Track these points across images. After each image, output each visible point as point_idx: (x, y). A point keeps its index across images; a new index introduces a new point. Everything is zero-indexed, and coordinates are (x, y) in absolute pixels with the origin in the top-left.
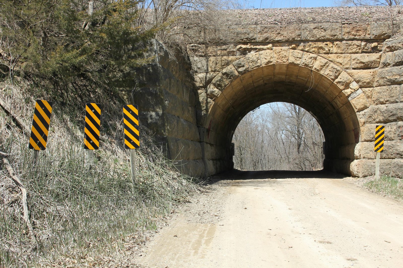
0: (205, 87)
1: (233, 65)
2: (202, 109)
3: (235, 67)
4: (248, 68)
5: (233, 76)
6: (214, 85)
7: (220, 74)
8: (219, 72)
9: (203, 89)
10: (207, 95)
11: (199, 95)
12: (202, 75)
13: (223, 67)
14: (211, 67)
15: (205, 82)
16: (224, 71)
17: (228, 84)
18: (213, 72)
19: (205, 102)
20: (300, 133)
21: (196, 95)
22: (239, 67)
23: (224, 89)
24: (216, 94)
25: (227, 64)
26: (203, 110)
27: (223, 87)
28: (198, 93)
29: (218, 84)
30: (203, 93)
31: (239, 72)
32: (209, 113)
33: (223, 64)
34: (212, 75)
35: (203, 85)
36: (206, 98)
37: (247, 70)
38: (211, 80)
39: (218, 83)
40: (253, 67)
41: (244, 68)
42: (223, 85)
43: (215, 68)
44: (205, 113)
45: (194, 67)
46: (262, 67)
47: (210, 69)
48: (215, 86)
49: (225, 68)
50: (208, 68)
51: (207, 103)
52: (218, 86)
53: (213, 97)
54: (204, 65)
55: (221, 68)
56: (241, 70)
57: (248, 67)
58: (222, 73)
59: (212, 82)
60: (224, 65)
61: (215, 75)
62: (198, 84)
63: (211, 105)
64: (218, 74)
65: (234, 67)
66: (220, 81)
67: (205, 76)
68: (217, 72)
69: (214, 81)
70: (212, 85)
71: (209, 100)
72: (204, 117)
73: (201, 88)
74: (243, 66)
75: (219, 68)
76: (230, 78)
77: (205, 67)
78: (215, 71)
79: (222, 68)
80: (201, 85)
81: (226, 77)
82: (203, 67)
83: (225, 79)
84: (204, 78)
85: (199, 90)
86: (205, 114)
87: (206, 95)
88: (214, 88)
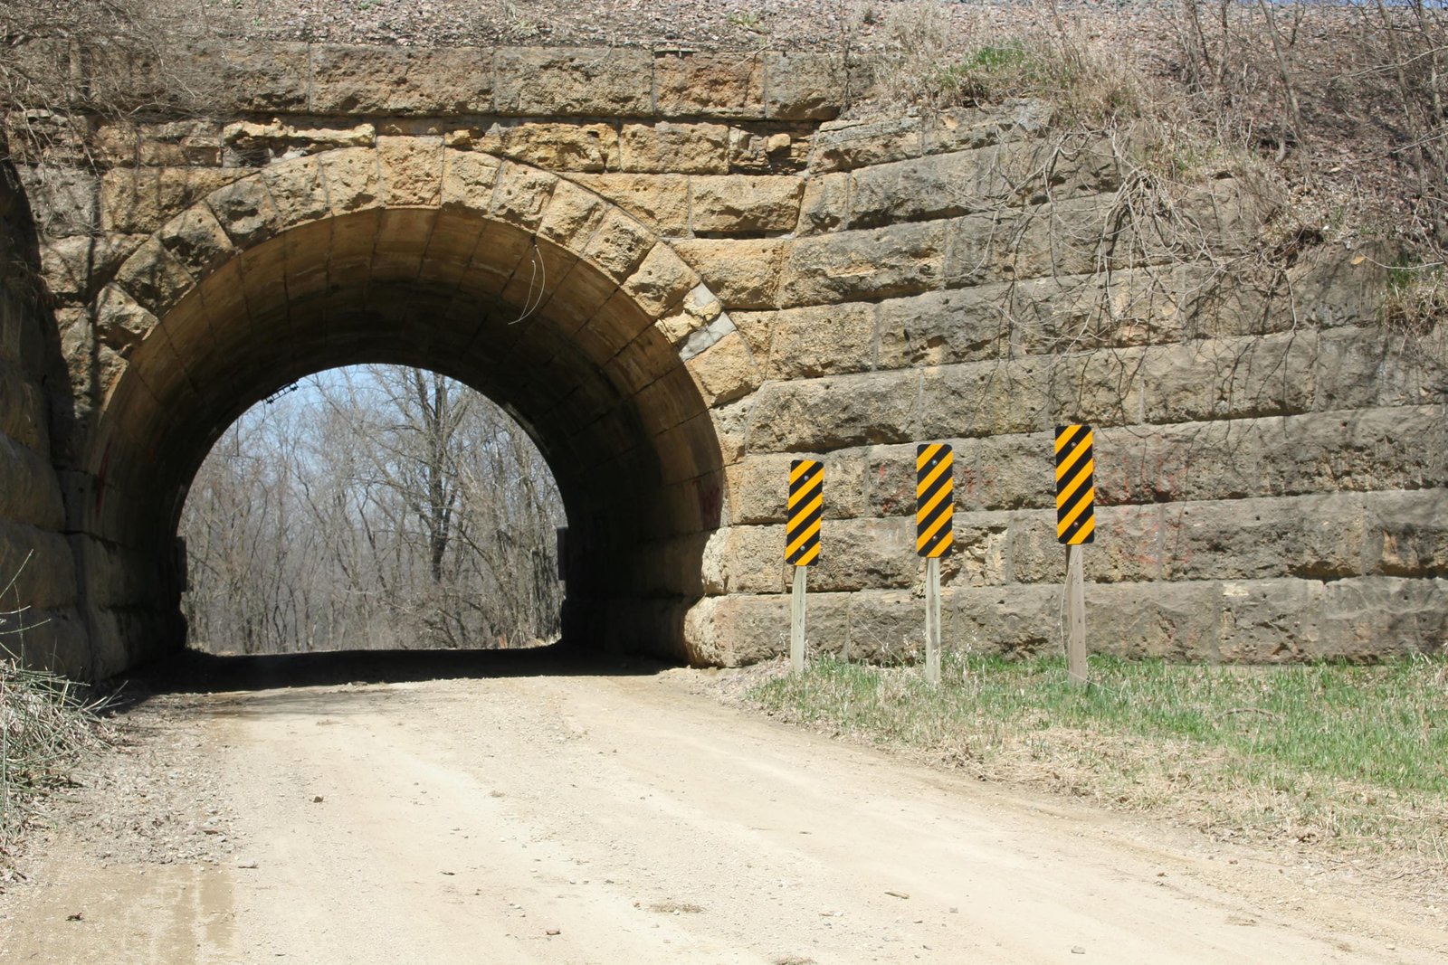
0: (87, 296)
1: (210, 206)
2: (73, 391)
3: (219, 213)
4: (274, 220)
5: (211, 252)
6: (129, 288)
7: (154, 244)
8: (150, 233)
9: (80, 304)
10: (98, 330)
11: (62, 333)
12: (72, 246)
13: (167, 215)
14: (113, 213)
15: (85, 275)
16: (171, 230)
17: (187, 286)
18: (122, 236)
19: (88, 360)
20: (442, 497)
21: (51, 333)
22: (235, 216)
23: (169, 306)
24: (137, 328)
25: (182, 203)
26: (78, 397)
27: (164, 298)
28: (54, 322)
29: (144, 285)
30: (76, 325)
31: (233, 237)
32: (105, 407)
33: (165, 201)
34: (119, 246)
35: (80, 288)
36: (90, 343)
37: (269, 230)
38: (113, 265)
39: (146, 281)
40: (293, 216)
41: (256, 222)
42: (166, 291)
43: (130, 216)
44: (88, 408)
45: (41, 212)
46: (333, 218)
47: (107, 223)
48: (131, 293)
49: (173, 217)
50: (97, 217)
51: (97, 366)
52: (142, 292)
53: (121, 340)
54: (81, 205)
55: (158, 219)
56: (240, 226)
57: (271, 215)
58: (162, 241)
59: (116, 277)
60: (169, 207)
61: (129, 245)
62: (55, 285)
63: (114, 375)
64: (144, 242)
65: (214, 212)
66: (152, 272)
67: (86, 249)
68: (141, 236)
69: (124, 273)
70: (117, 287)
71: (106, 351)
72: (84, 426)
73: (67, 303)
74: (253, 213)
75: (147, 219)
76: (196, 263)
77: (85, 212)
78: (129, 231)
79: (163, 220)
80: (70, 288)
81: (179, 257)
82: (76, 212)
83: (173, 263)
84: (84, 258)
85: (60, 308)
86: (86, 415)
87: (90, 333)
88: (127, 301)
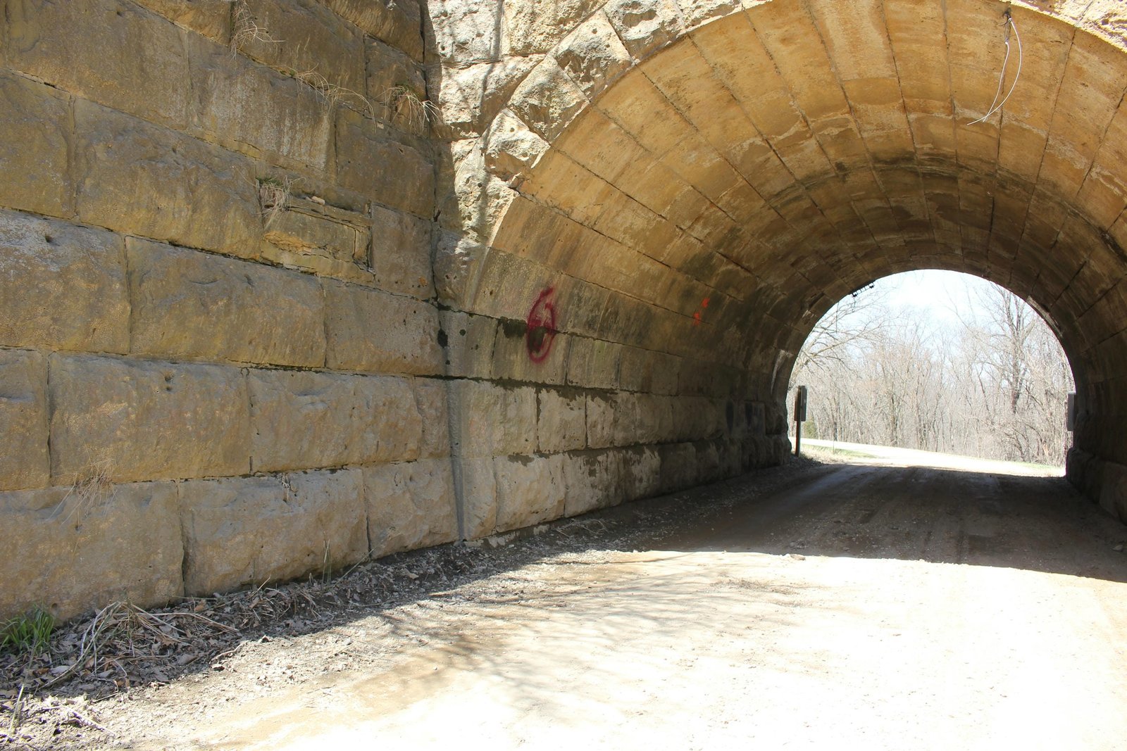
0: (480, 125)
1: (607, 14)
2: (462, 226)
3: (615, 21)
4: (674, 21)
5: (603, 64)
6: (519, 110)
7: (549, 63)
8: (545, 52)
9: (475, 134)
10: (489, 160)
11: (457, 165)
12: (470, 76)
13: (562, 31)
14: (510, 35)
15: (478, 104)
16: (564, 45)
17: (579, 104)
18: (519, 58)
19: (477, 192)
20: (1018, 371)
21: (442, 166)
22: (630, 21)
23: (559, 128)
24: (525, 155)
25: (578, 15)
26: (466, 233)
27: (553, 120)
28: (450, 156)
29: (533, 107)
30: (471, 156)
31: (627, 44)
32: (491, 243)
33: (560, 15)
34: (514, 68)
35: (474, 116)
36: (482, 174)
37: (668, 32)
38: (508, 88)
39: (535, 101)
40: (697, 14)
41: (652, 25)
42: (555, 112)
43: (526, 36)
44: (474, 244)
45: (444, 41)
46: (744, 11)
47: (505, 48)
48: (522, 118)
49: (569, 32)
50: (498, 41)
51: (485, 197)
52: (534, 116)
53: (511, 169)
54: (482, 32)
55: (553, 35)
56: (635, 33)
57: (671, 16)
58: (556, 58)
59: (509, 103)
60: (563, 21)
61: (524, 66)
62: (451, 115)
63: (501, 207)
64: (539, 62)
65: (610, 21)
66: (542, 90)
67: (482, 77)
68: (536, 57)
69: (517, 98)
70: (511, 114)
71: (496, 183)
72: (465, 263)
73: (463, 133)
74: (651, 15)
75: (542, 37)
76: (588, 78)
77: (486, 39)
78: (524, 52)
79: (560, 35)
80: (465, 117)
81: (572, 74)
82: (478, 39)
83: (566, 81)
84: (480, 84)
85: (457, 140)
86: (469, 251)
87: (483, 164)
88: (520, 127)
